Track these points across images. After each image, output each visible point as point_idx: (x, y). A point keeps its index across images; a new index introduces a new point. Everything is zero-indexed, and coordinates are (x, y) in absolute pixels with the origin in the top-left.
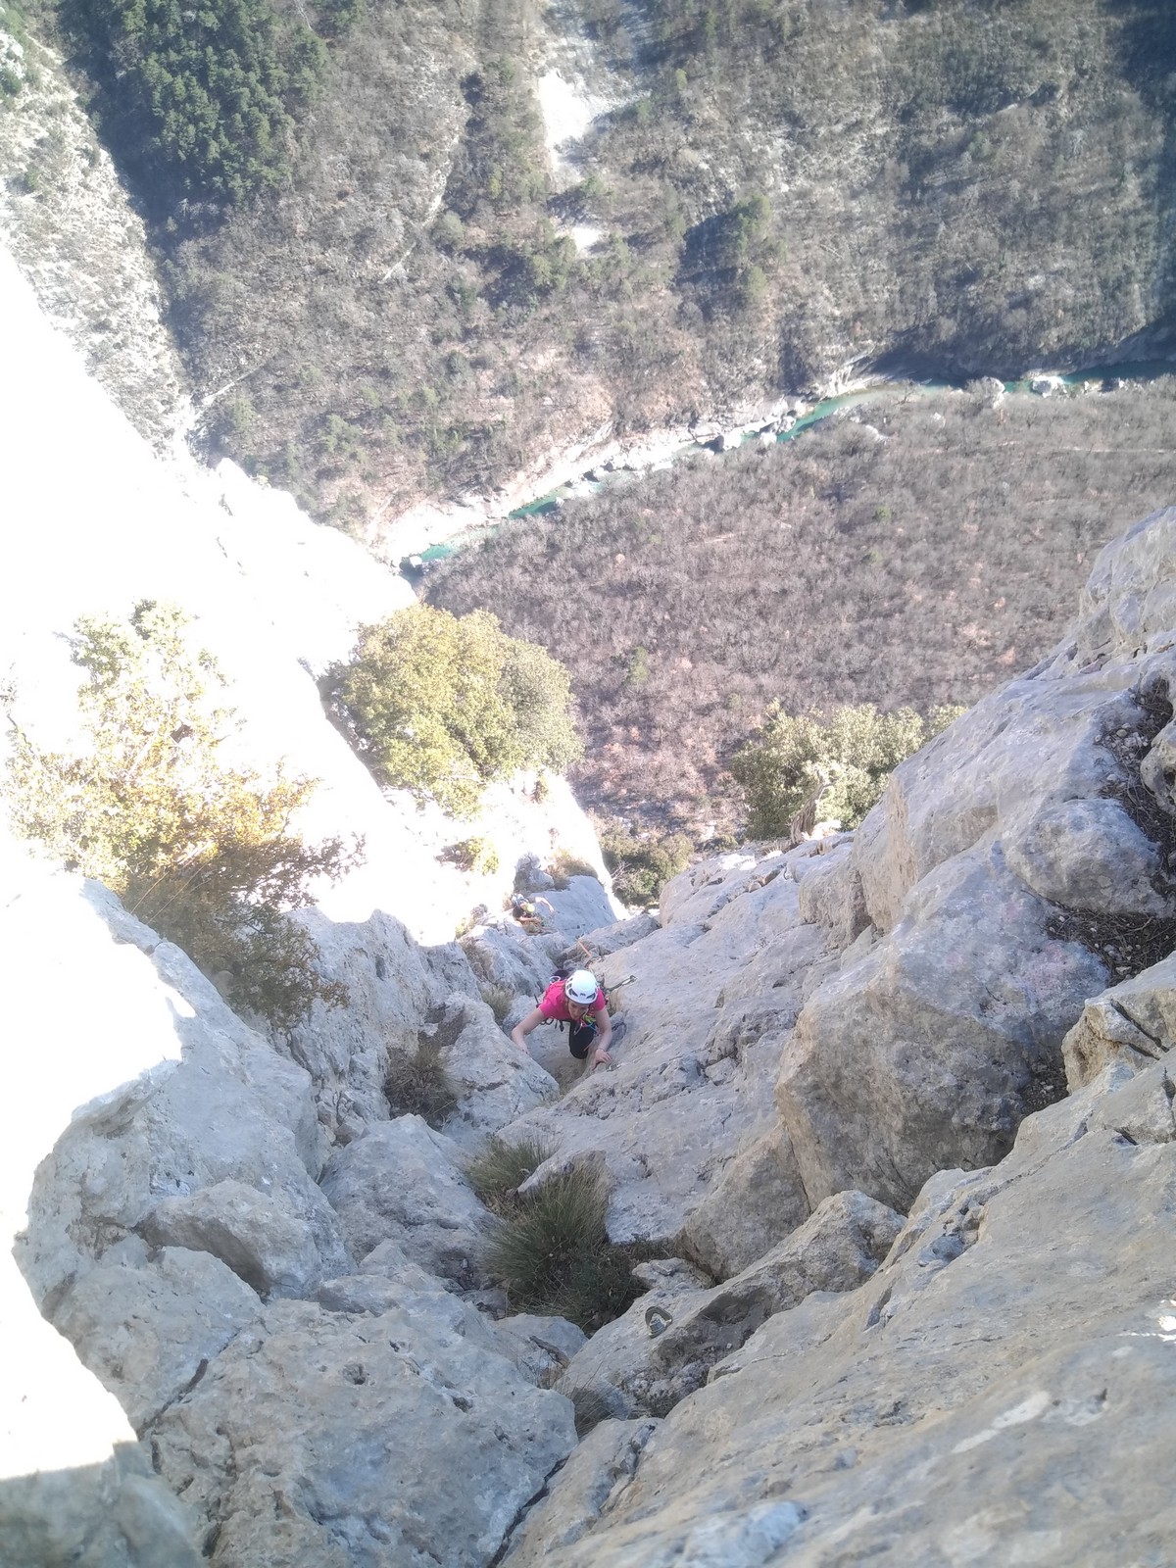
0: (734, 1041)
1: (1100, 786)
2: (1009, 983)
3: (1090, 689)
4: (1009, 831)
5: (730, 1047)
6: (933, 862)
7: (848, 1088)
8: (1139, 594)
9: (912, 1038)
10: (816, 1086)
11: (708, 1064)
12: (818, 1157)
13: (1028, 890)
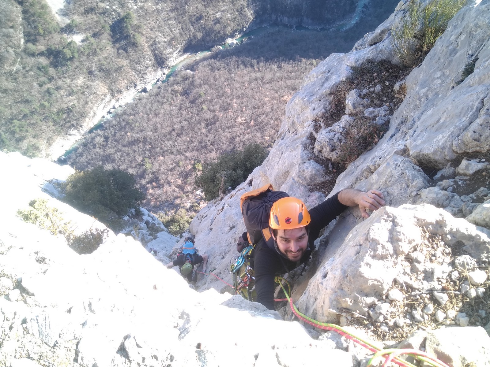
1: (308, 158)
3: (297, 139)
4: (294, 174)
6: (279, 187)
8: (299, 115)
13: (302, 185)
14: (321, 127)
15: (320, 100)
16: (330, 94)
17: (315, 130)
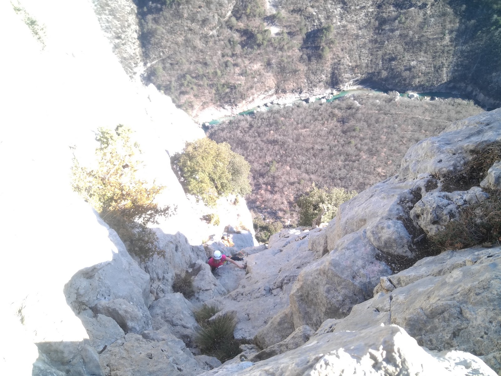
0: (282, 283)
1: (397, 216)
2: (362, 271)
3: (399, 188)
4: (369, 227)
5: (280, 285)
6: (346, 233)
7: (311, 297)
8: (418, 161)
9: (331, 284)
10: (301, 296)
11: (273, 289)
12: (299, 317)
13: (372, 245)
14: (436, 186)
15: (454, 154)
16: (472, 152)
17: (426, 187)
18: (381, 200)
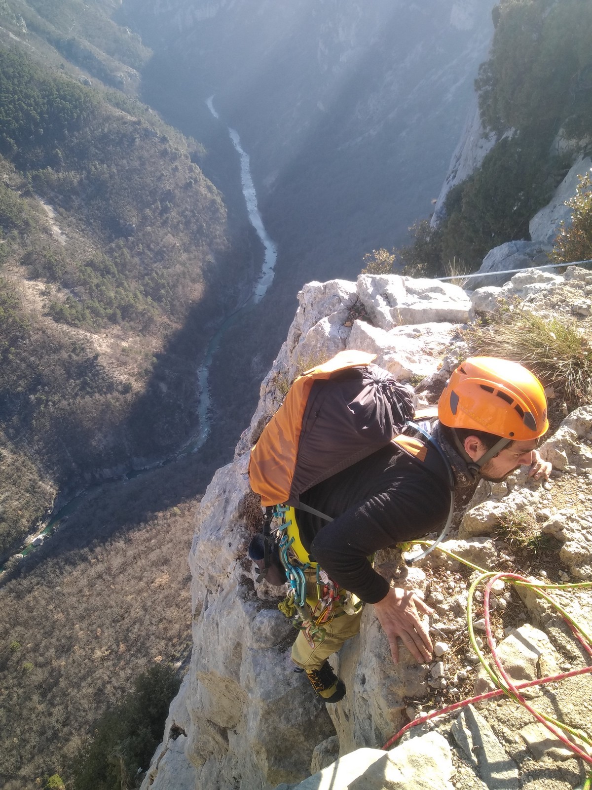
1: (256, 610)
2: (287, 672)
3: (228, 594)
4: (248, 642)
6: (237, 674)
7: (283, 747)
8: (213, 564)
9: (283, 712)
10: (276, 759)
13: (268, 649)
14: (249, 562)
15: (232, 530)
16: (241, 516)
17: (245, 570)
18: (230, 617)
